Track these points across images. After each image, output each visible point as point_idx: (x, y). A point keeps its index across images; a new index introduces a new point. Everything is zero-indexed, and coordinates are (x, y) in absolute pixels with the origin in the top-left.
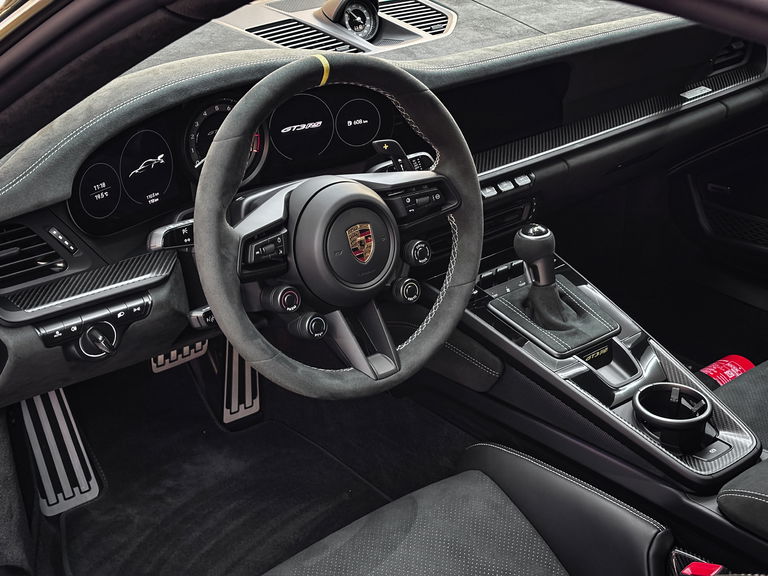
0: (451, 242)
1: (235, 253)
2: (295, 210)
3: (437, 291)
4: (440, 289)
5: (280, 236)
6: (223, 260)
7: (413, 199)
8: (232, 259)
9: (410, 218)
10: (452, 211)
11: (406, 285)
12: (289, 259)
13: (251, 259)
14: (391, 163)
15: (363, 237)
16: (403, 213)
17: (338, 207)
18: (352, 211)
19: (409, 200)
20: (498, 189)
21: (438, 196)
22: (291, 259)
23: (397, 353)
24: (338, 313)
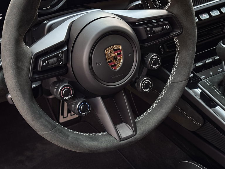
0: (175, 54)
1: (27, 65)
2: (74, 34)
3: (168, 73)
4: (170, 72)
5: (62, 53)
6: (18, 70)
7: (151, 28)
8: (25, 69)
9: (149, 39)
10: (177, 36)
11: (143, 82)
12: (68, 65)
13: (40, 68)
14: (140, 2)
15: (116, 54)
16: (145, 37)
17: (100, 34)
18: (110, 38)
19: (149, 29)
20: (210, 15)
21: (168, 27)
22: (69, 66)
23: (135, 124)
24: (99, 98)
